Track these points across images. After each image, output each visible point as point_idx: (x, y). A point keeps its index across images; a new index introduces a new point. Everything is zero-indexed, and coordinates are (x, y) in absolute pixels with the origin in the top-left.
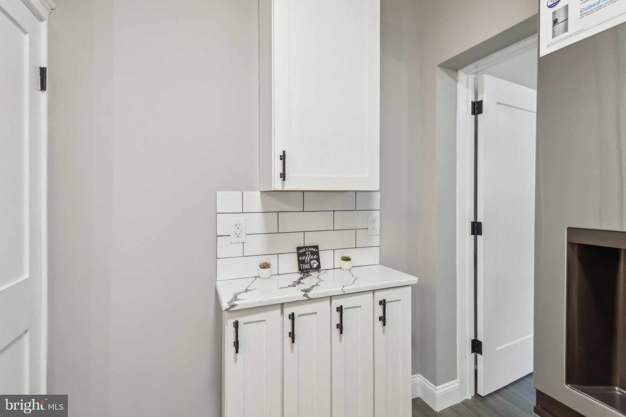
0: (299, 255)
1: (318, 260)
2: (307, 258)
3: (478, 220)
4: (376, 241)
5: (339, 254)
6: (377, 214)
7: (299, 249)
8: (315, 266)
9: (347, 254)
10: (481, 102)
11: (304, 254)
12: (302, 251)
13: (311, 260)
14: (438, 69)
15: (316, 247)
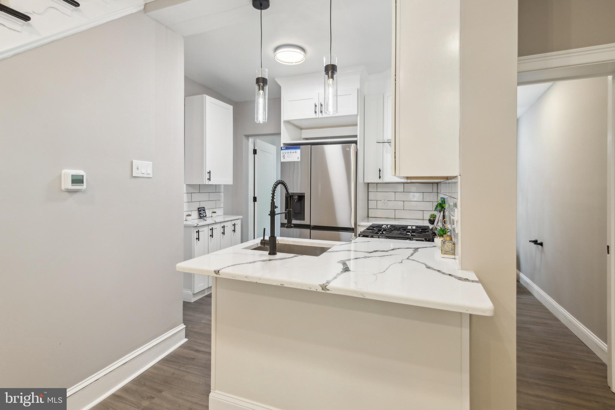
0: (199, 211)
1: (205, 213)
2: (202, 212)
3: (255, 196)
4: (222, 205)
5: (211, 211)
6: (222, 194)
7: (199, 208)
8: (205, 215)
9: (214, 210)
10: (256, 150)
11: (200, 211)
12: (200, 209)
13: (203, 213)
14: (244, 137)
15: (204, 208)
